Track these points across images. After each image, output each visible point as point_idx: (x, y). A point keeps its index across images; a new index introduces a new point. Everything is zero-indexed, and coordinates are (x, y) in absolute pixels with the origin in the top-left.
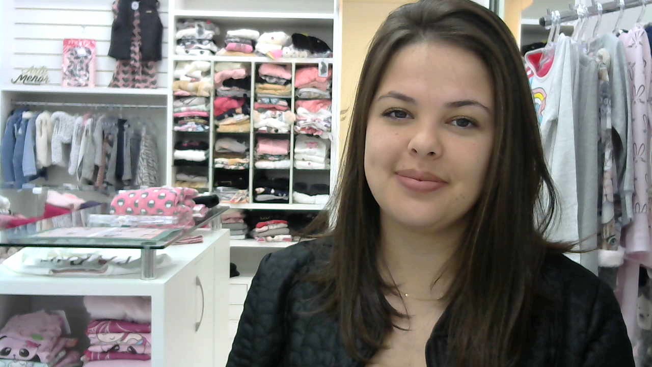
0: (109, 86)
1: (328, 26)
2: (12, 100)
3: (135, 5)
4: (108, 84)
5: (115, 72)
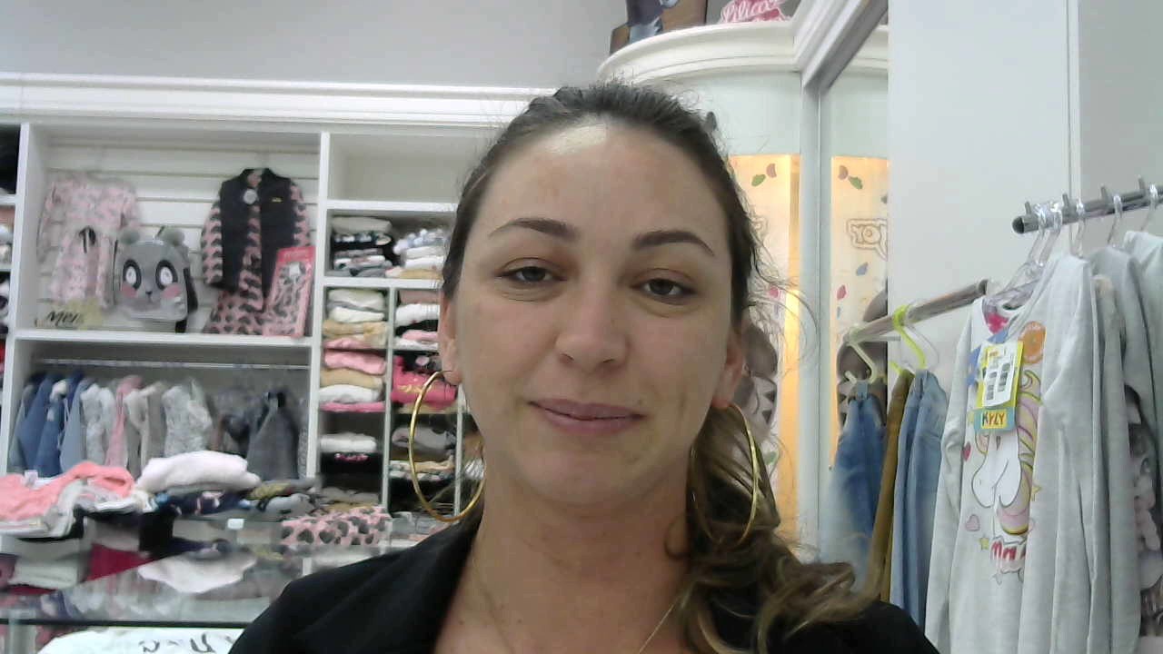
0: (205, 331)
2: (33, 356)
3: (250, 196)
4: (204, 328)
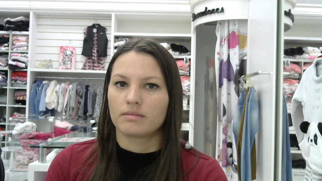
0: (82, 69)
1: (188, 40)
2: (34, 76)
3: (95, 30)
4: (81, 68)
5: (85, 62)
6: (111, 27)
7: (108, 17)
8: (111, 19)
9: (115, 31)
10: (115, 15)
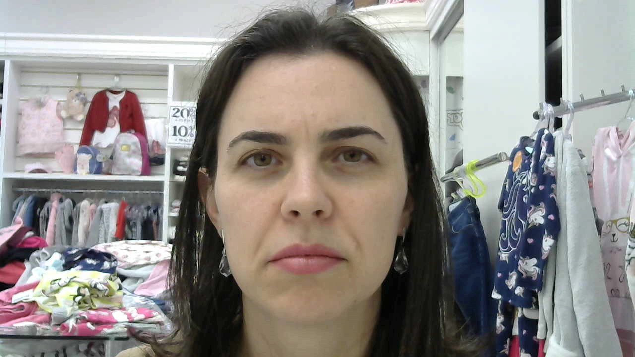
2: (12, 187)
6: (167, 90)
7: (162, 72)
8: (167, 76)
9: (173, 100)
10: (175, 67)
